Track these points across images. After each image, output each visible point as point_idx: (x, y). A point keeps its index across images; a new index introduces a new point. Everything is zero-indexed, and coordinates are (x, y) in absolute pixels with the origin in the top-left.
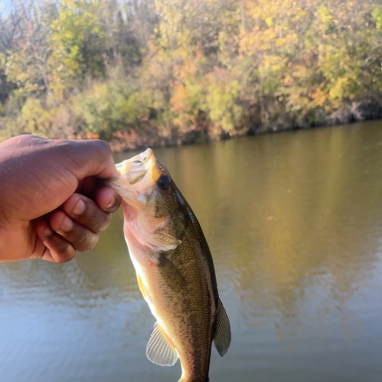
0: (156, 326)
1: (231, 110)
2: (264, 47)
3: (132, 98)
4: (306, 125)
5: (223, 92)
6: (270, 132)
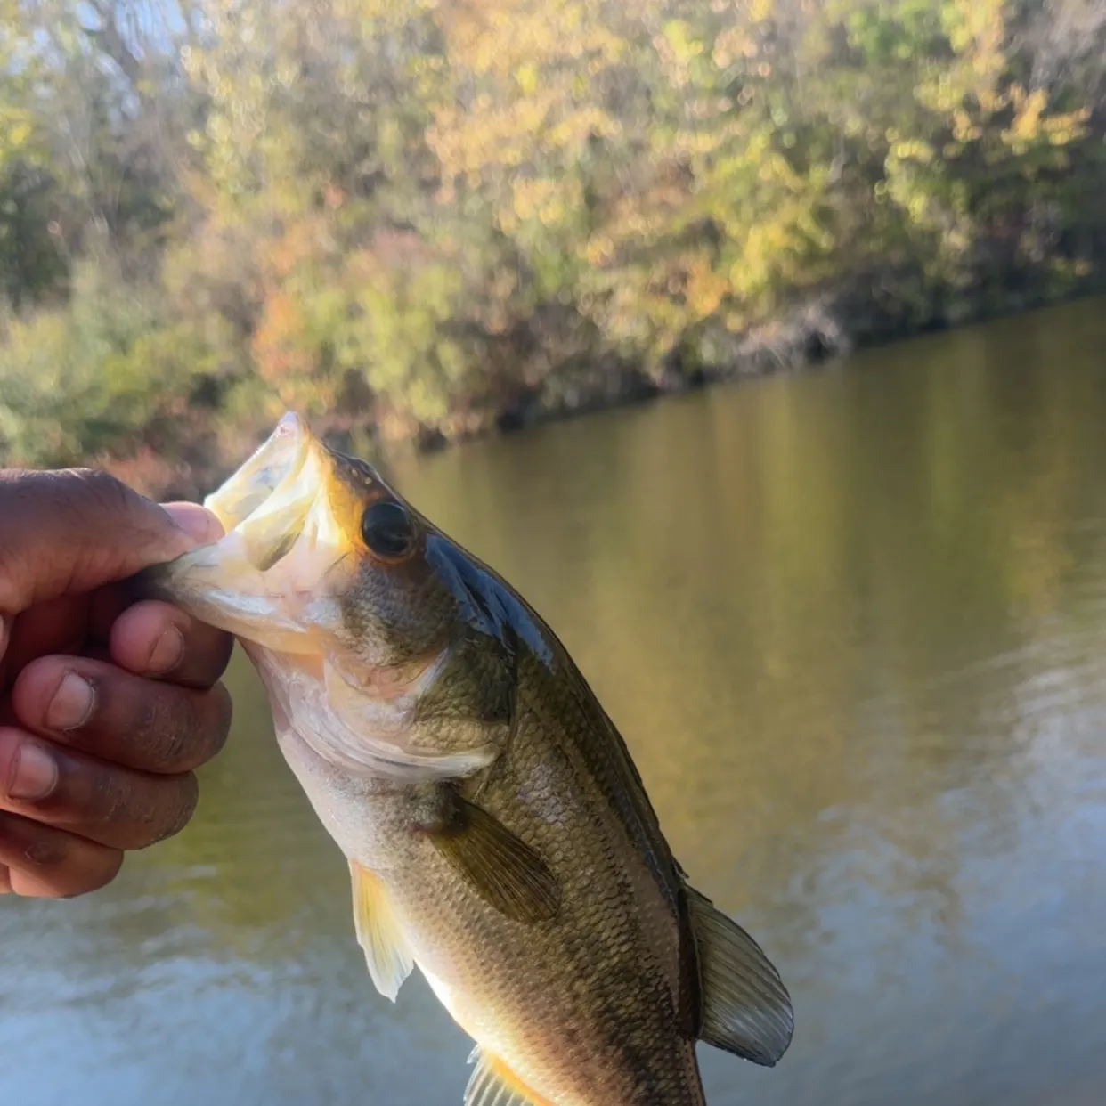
0: (477, 1059)
1: (432, 357)
2: (512, 156)
3: (139, 348)
4: (676, 382)
5: (401, 305)
6: (563, 413)
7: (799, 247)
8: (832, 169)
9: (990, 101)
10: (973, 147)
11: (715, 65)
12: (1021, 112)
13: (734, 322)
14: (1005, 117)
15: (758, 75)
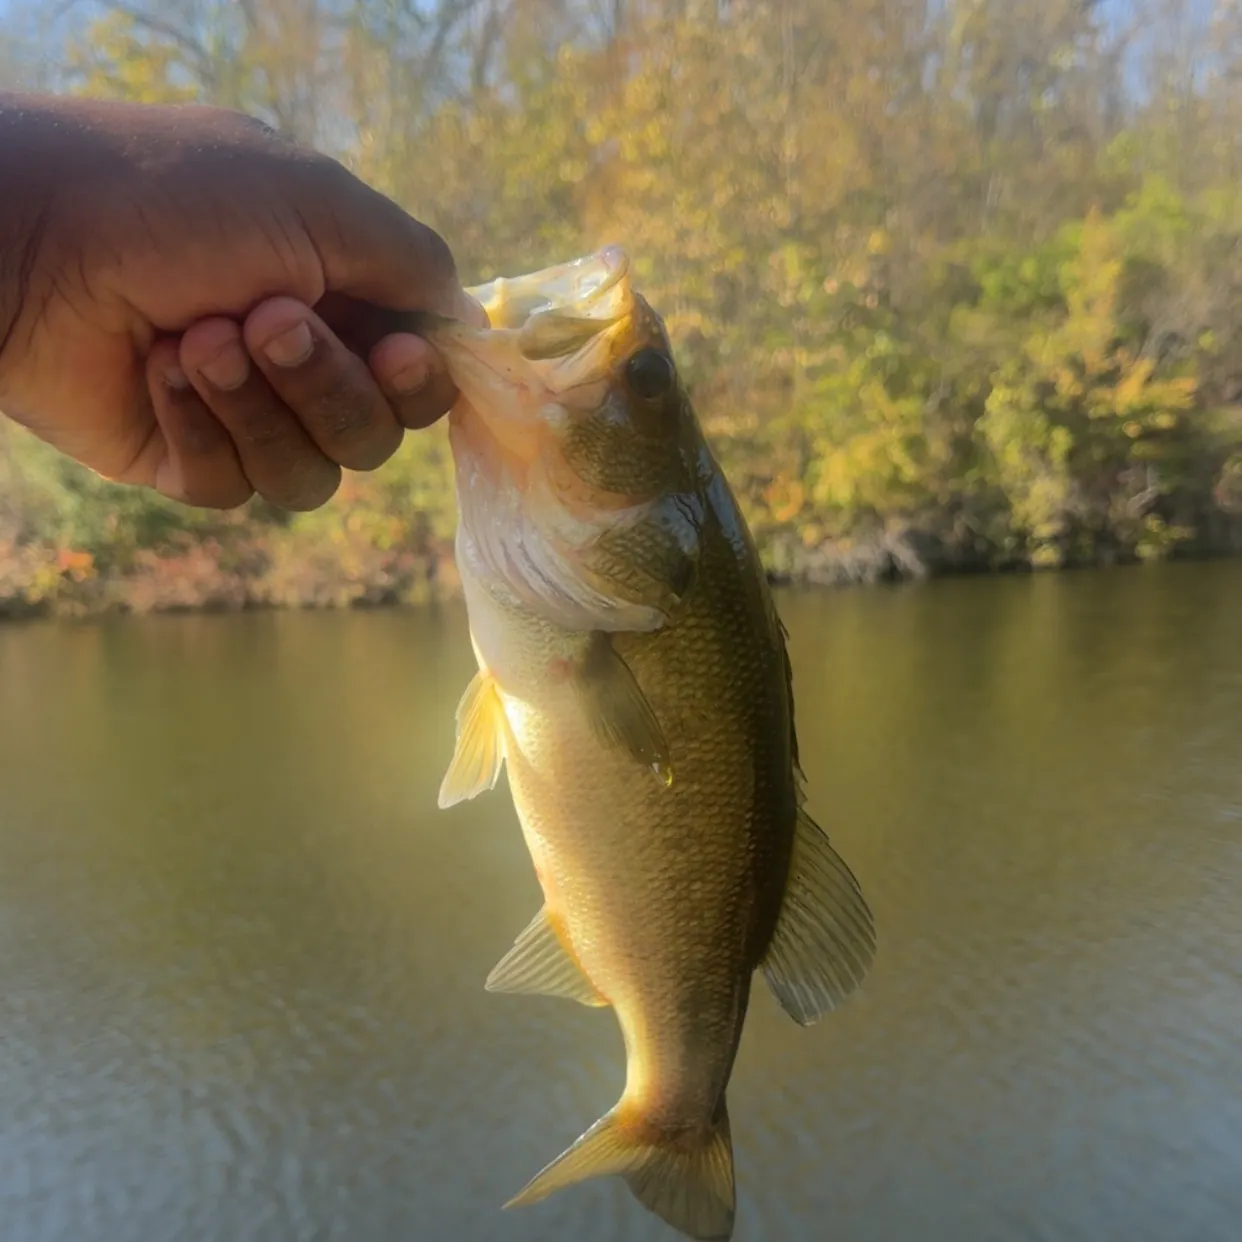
7: (886, 472)
8: (930, 403)
9: (1096, 362)
10: (1076, 403)
11: (824, 291)
12: (1128, 376)
13: (810, 534)
14: (1111, 378)
15: (865, 306)
